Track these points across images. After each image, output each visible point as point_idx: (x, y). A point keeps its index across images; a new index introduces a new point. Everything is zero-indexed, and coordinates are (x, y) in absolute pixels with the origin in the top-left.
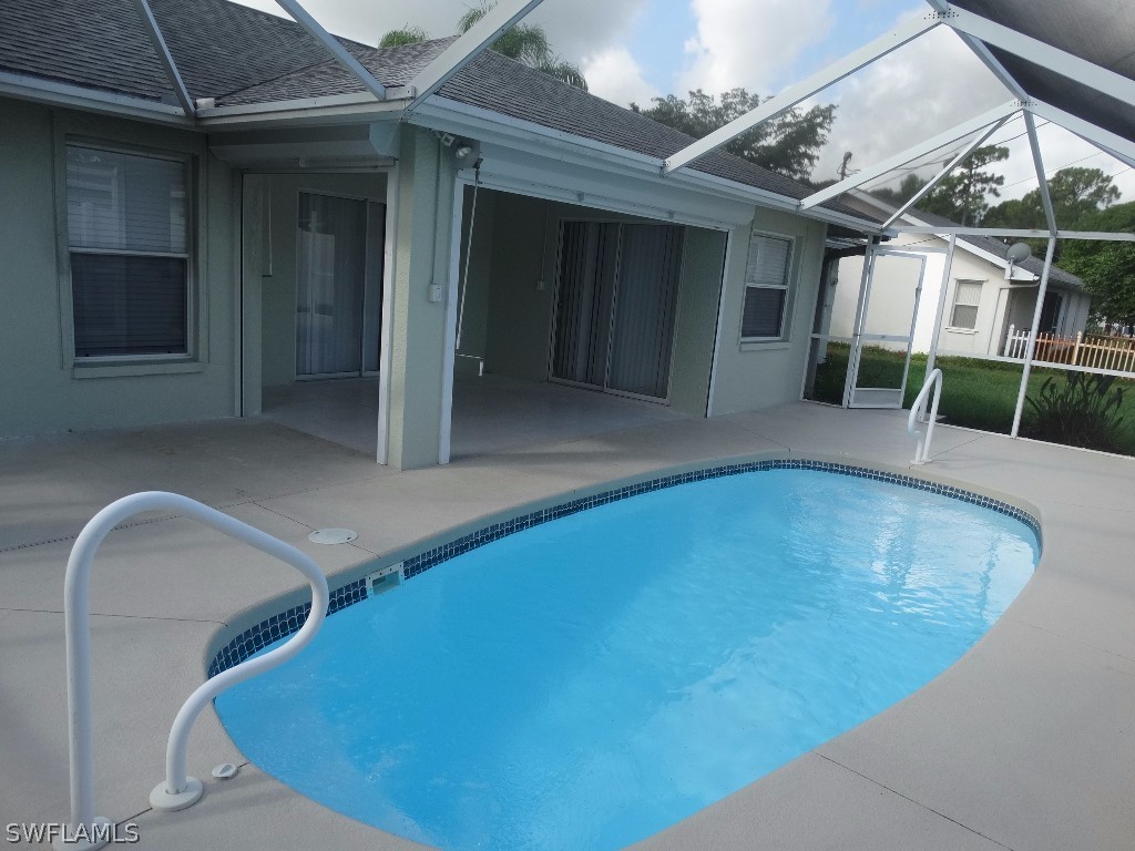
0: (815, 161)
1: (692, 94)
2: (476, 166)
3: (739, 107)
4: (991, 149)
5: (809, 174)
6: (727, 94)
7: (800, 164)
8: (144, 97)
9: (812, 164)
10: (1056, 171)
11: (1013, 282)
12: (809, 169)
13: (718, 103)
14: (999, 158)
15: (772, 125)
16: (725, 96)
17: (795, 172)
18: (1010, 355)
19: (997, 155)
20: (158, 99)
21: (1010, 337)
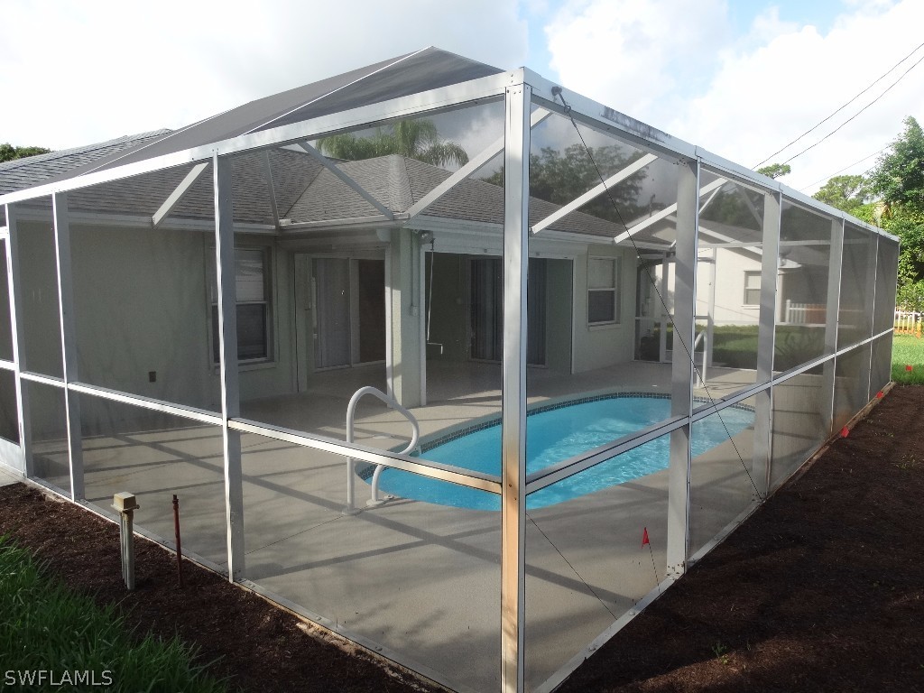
0: (640, 191)
1: (543, 150)
2: (432, 242)
3: (579, 157)
4: (777, 167)
5: (636, 200)
6: (569, 148)
7: (629, 193)
8: (254, 222)
9: (637, 193)
10: (829, 179)
11: (784, 270)
12: (635, 197)
13: (563, 156)
14: (783, 173)
15: (606, 167)
16: (567, 150)
17: (626, 200)
18: (790, 321)
19: (781, 171)
20: (261, 222)
21: (788, 308)
